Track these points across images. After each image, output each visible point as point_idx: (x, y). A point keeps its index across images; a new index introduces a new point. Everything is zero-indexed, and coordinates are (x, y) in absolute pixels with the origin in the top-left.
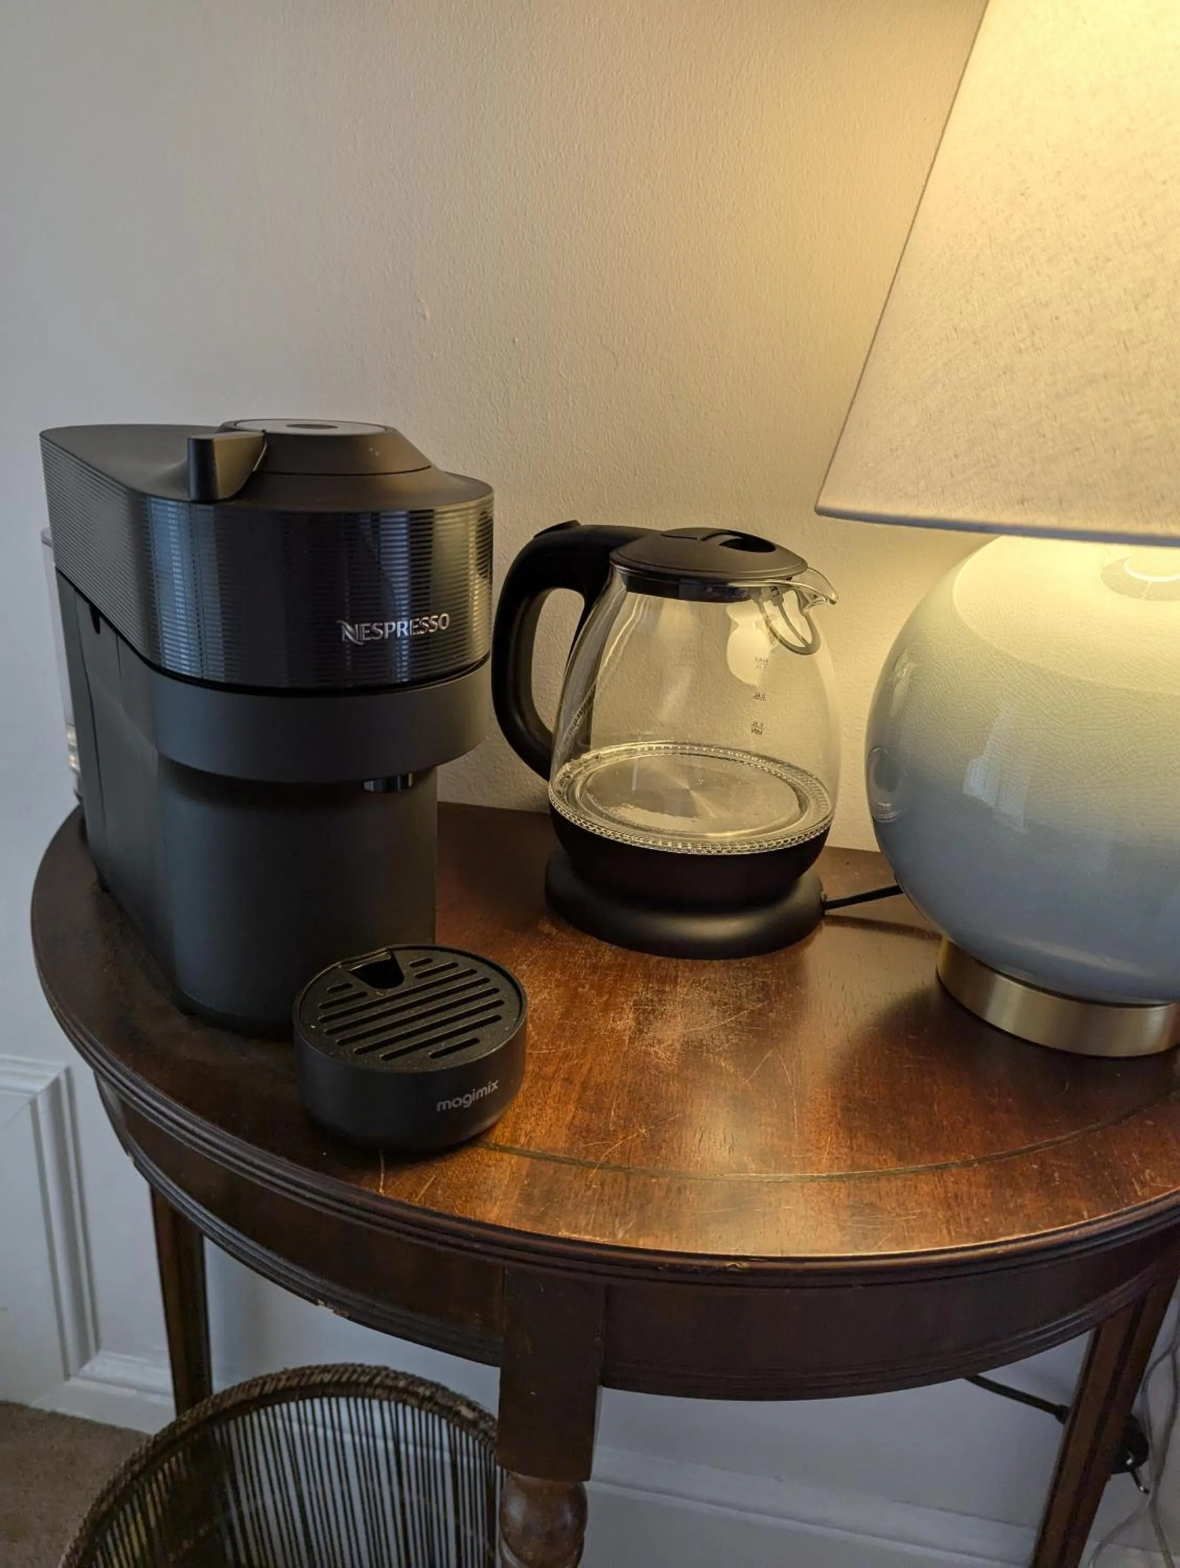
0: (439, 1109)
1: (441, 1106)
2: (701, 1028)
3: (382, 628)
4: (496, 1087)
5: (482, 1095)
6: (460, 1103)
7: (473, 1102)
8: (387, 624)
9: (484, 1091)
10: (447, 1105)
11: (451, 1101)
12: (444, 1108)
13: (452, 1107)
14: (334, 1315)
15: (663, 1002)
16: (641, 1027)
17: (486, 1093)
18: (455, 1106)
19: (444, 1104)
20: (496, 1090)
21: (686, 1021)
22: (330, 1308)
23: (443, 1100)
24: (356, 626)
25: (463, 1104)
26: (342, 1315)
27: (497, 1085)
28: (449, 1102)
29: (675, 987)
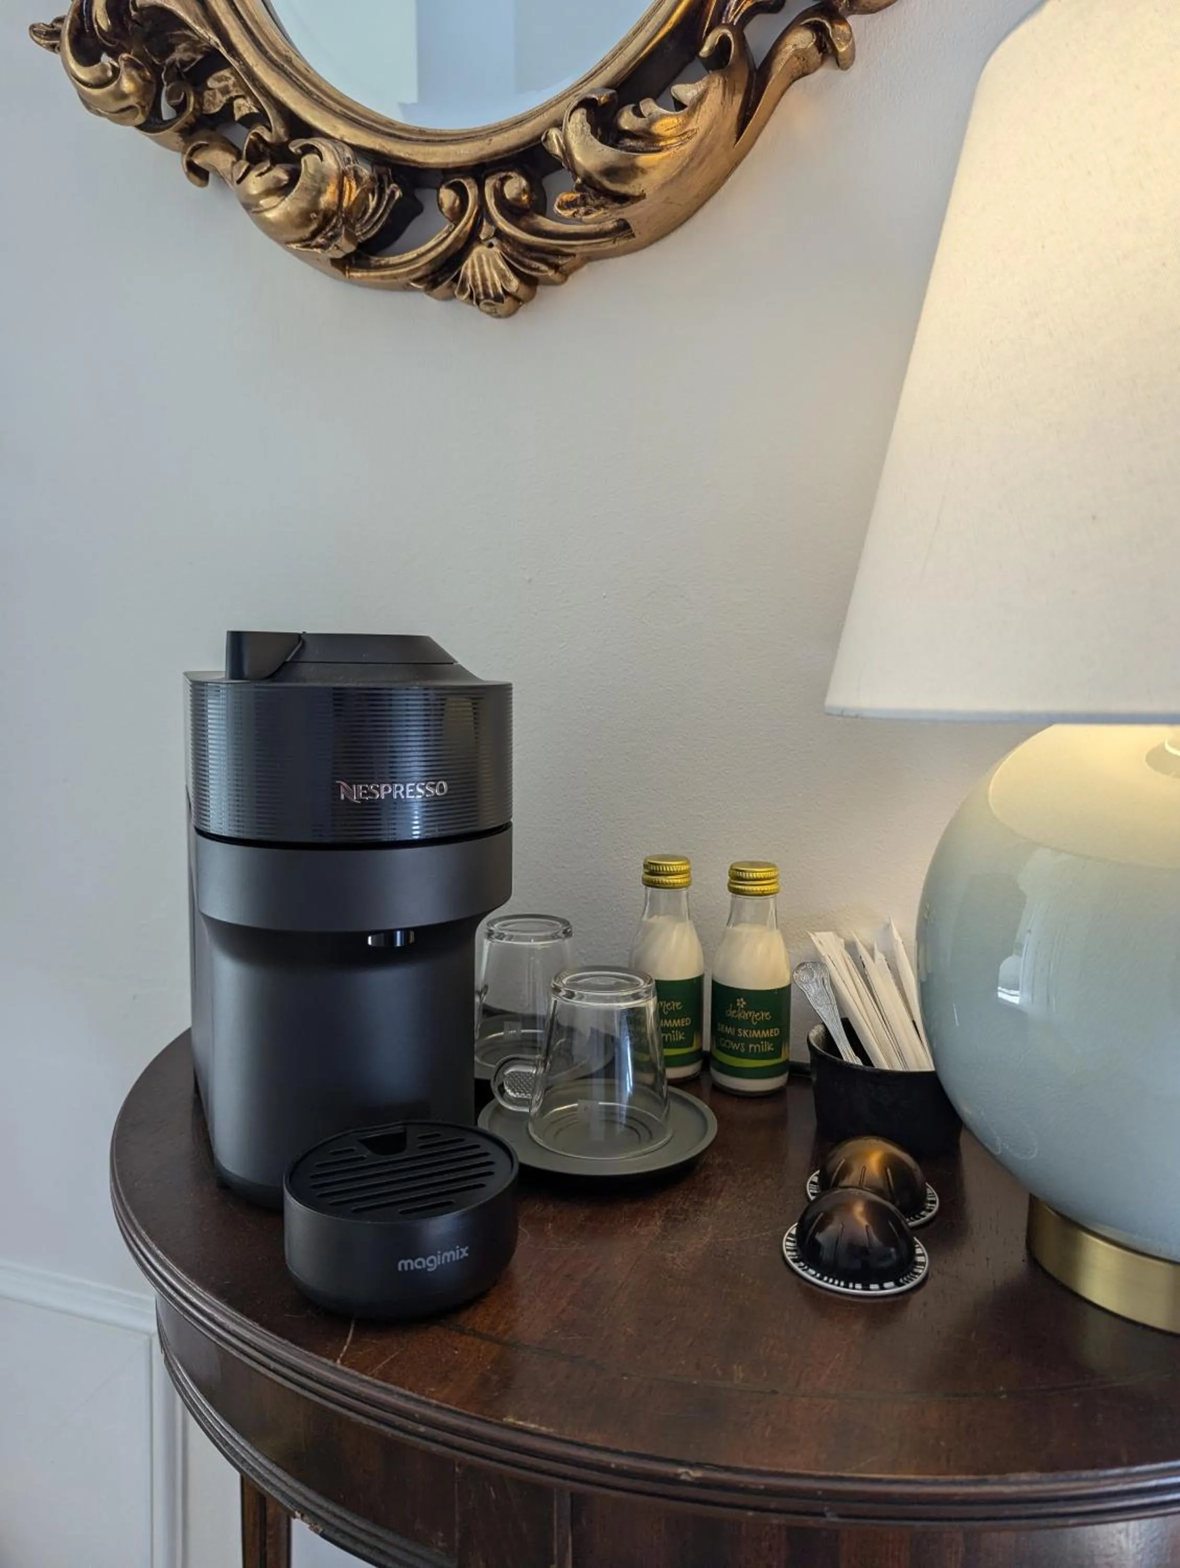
0: (400, 1269)
1: (403, 1265)
2: (731, 1239)
3: (378, 790)
4: (467, 1255)
5: (448, 1260)
6: (424, 1266)
7: (438, 1266)
8: (383, 786)
9: (451, 1256)
10: (409, 1264)
11: (414, 1260)
12: (406, 1268)
13: (415, 1269)
14: (309, 1530)
15: (698, 1213)
16: (666, 1234)
17: (454, 1259)
18: (419, 1267)
19: (406, 1262)
20: (465, 1257)
21: (717, 1231)
22: (306, 1522)
23: (406, 1259)
24: (354, 787)
25: (427, 1267)
26: (316, 1531)
27: (467, 1252)
28: (410, 1261)
29: (717, 1200)
